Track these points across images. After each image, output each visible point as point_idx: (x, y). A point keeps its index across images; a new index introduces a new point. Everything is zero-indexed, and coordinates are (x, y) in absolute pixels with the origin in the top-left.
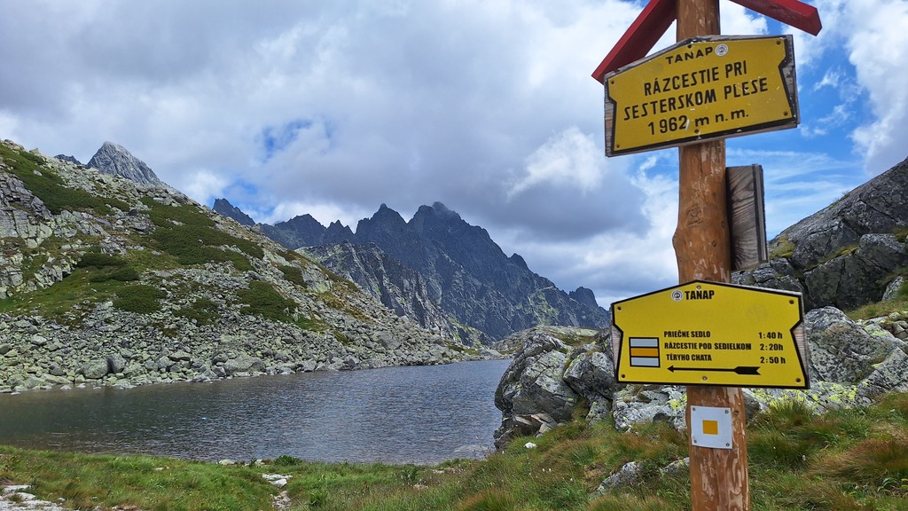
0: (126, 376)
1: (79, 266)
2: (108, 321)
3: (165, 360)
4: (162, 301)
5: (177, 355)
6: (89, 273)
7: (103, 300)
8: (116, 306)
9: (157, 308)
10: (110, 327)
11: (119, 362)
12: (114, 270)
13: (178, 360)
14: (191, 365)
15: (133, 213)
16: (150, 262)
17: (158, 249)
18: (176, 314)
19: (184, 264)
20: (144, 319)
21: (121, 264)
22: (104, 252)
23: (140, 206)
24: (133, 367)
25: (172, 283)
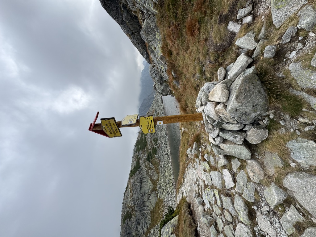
0: (168, 151)
1: (149, 161)
2: (159, 156)
3: (164, 145)
4: (154, 147)
5: (164, 144)
6: (150, 160)
7: (155, 157)
8: (156, 154)
9: (156, 148)
10: (160, 155)
11: (166, 153)
12: (150, 156)
13: (164, 143)
14: (165, 141)
15: (139, 154)
16: (147, 151)
17: (145, 149)
18: (156, 145)
19: (147, 144)
20: (158, 150)
21: (148, 155)
22: (146, 158)
23: (137, 153)
24: (166, 150)
25: (151, 146)
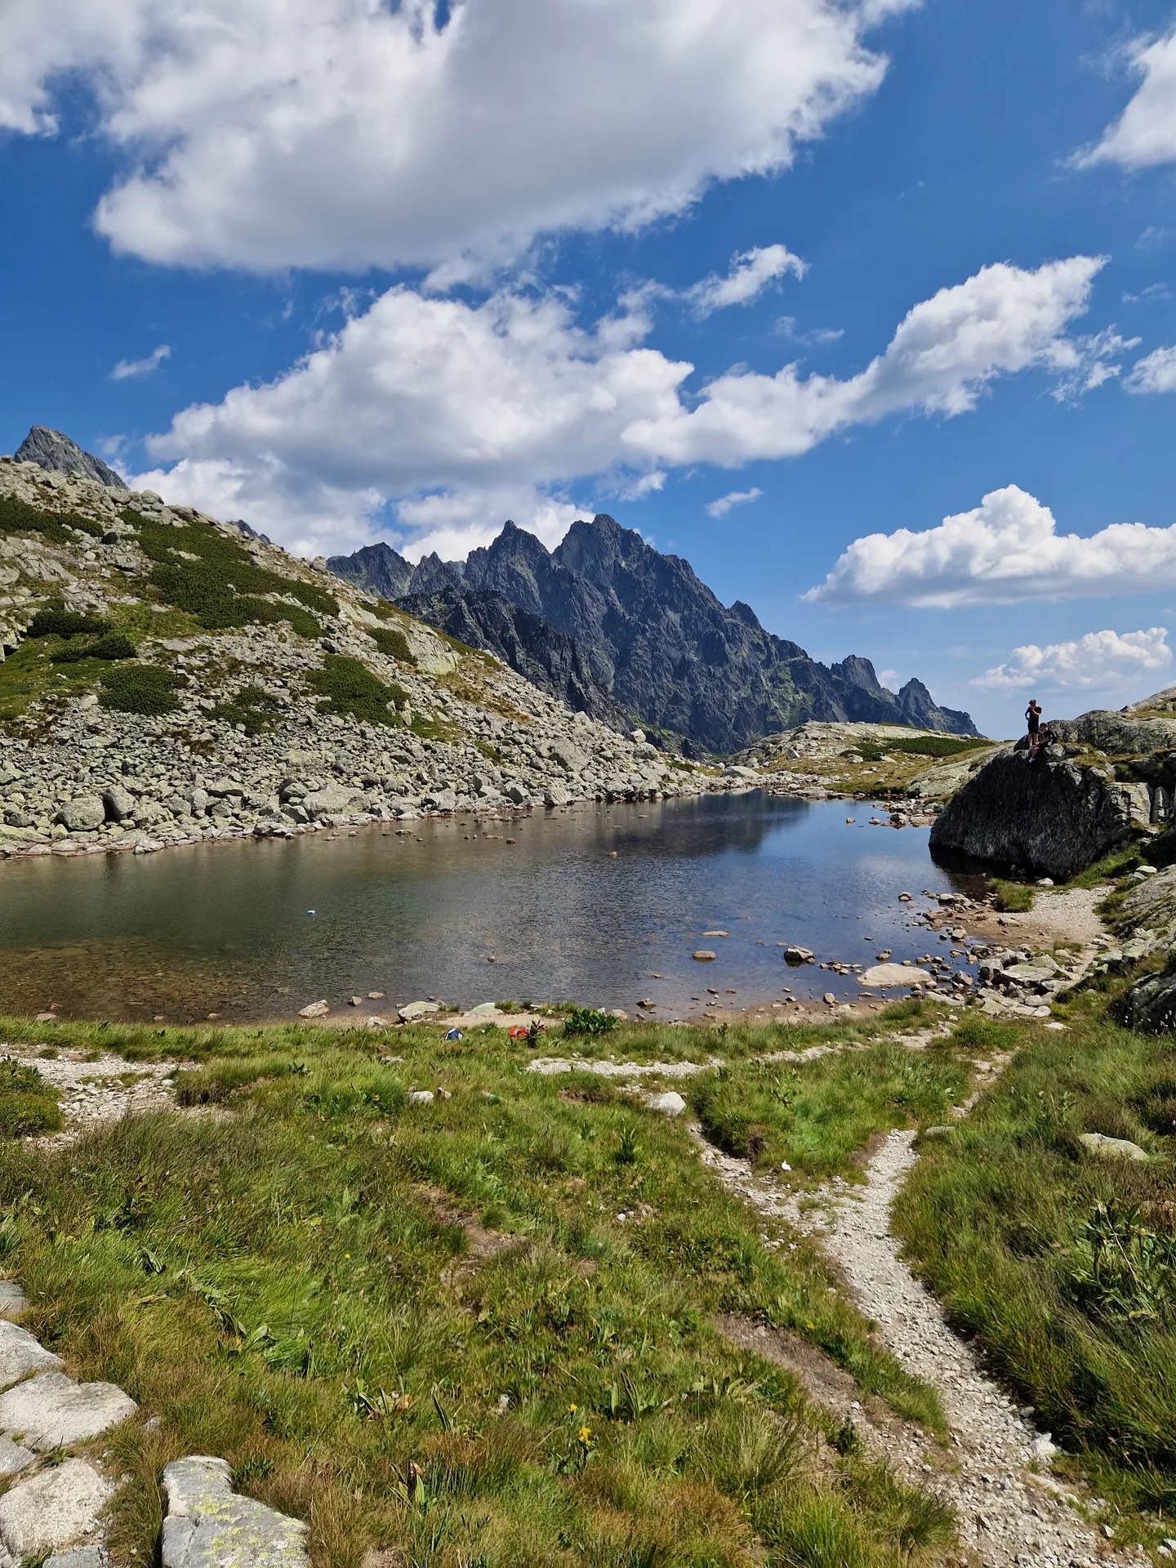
0: (138, 824)
1: (31, 633)
2: (94, 730)
3: (201, 798)
4: (181, 693)
5: (220, 786)
6: (49, 645)
7: (80, 693)
8: (105, 703)
9: (175, 706)
10: (98, 741)
11: (124, 803)
12: (92, 640)
13: (223, 795)
14: (245, 803)
15: (109, 539)
16: (150, 624)
17: (162, 601)
18: (207, 714)
19: (210, 626)
20: (157, 724)
21: (101, 628)
22: (69, 608)
23: (120, 527)
24: (148, 809)
25: (196, 662)
